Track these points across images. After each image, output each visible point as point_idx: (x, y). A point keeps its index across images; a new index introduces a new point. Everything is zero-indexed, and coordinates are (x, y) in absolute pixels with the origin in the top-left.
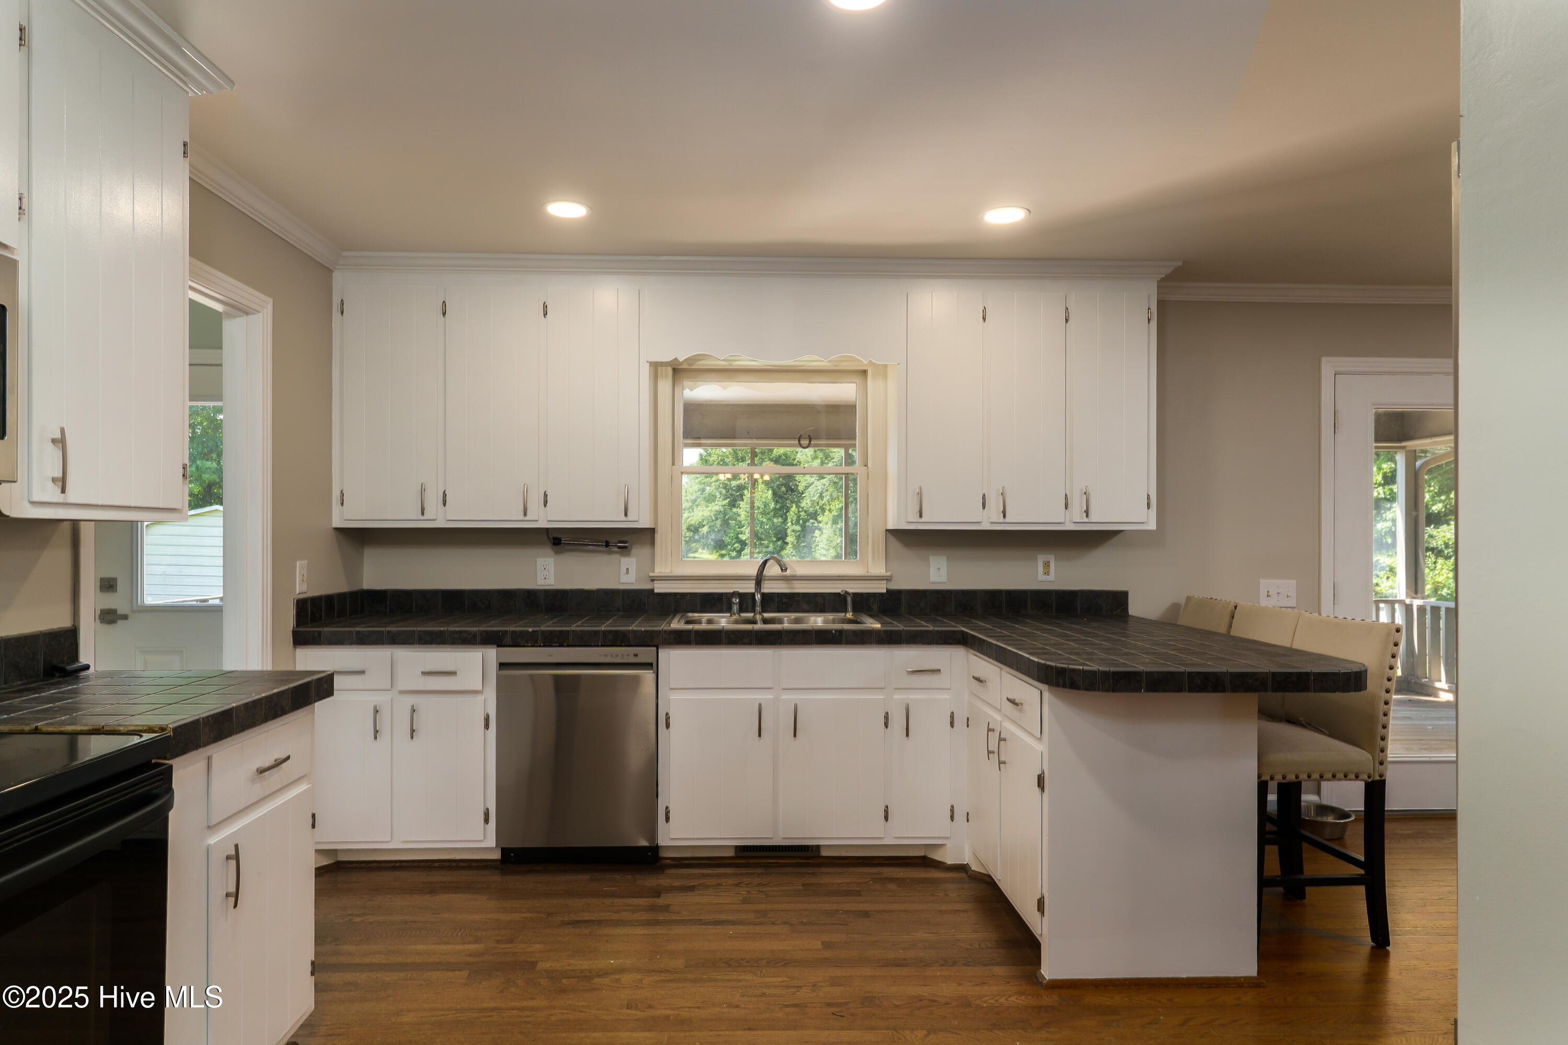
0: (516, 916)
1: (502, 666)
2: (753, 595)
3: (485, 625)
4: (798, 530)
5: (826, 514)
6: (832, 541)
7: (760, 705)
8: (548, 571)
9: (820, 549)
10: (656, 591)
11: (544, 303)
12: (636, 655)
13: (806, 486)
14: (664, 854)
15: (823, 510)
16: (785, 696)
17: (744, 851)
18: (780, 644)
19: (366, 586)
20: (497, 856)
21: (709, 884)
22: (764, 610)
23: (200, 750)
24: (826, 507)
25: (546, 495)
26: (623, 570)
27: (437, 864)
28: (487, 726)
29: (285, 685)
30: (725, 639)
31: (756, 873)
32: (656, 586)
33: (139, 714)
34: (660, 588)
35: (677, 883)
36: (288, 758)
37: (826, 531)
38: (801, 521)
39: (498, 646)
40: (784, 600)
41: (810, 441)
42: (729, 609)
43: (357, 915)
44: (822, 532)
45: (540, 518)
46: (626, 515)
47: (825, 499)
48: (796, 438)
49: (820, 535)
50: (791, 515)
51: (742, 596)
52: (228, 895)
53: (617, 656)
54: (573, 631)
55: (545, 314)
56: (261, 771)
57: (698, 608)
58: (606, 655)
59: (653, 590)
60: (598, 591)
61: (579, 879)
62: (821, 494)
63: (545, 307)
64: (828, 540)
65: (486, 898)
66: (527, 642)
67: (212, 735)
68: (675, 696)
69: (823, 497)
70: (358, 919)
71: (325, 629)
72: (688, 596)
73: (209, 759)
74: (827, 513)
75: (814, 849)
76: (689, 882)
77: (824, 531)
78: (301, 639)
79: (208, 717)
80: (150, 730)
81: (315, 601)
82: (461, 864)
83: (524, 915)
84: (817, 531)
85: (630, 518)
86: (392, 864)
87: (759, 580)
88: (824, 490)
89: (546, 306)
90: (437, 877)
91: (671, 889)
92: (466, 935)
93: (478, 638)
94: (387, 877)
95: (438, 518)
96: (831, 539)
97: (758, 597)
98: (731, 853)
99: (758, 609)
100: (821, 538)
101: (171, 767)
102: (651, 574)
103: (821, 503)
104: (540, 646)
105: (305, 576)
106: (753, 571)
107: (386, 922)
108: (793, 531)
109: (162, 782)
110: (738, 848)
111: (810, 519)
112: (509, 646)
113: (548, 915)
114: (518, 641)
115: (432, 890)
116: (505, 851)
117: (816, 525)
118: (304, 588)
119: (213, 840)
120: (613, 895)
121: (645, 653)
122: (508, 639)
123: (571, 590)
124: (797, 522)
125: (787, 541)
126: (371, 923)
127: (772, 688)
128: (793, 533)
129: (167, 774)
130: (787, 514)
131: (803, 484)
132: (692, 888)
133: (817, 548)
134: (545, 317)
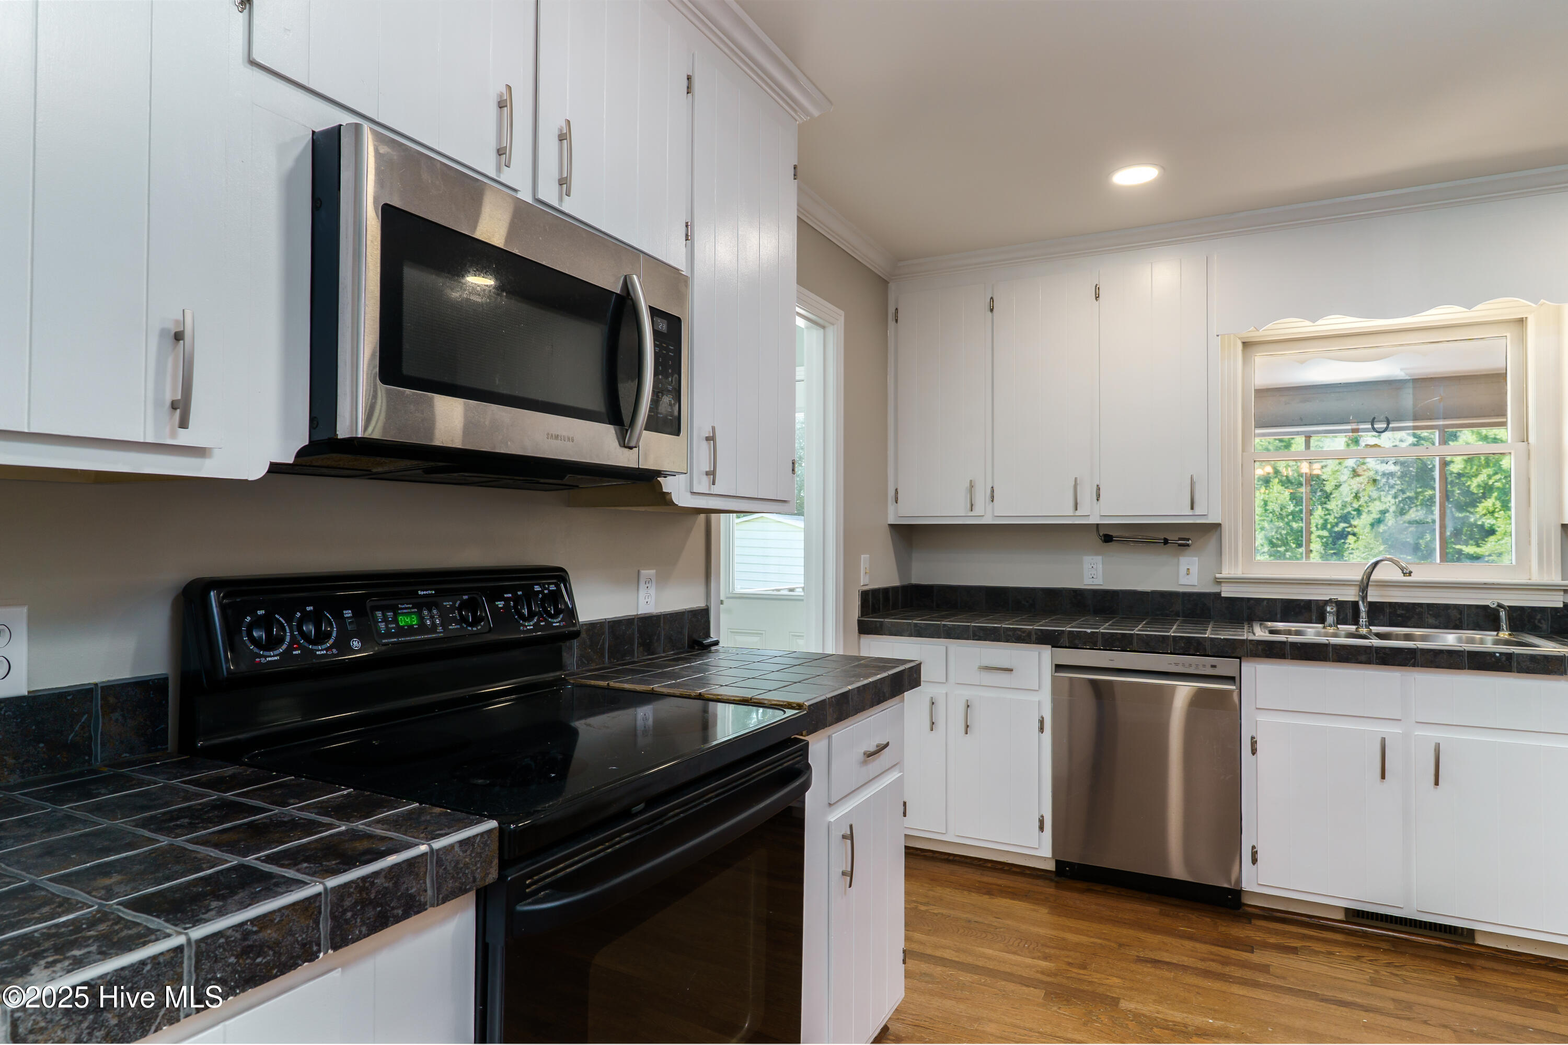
0: (1084, 939)
1: (1059, 668)
2: (1355, 605)
3: (1038, 624)
4: (1325, 535)
5: (1362, 517)
6: (1372, 549)
7: (1383, 741)
8: (1096, 570)
9: (1355, 557)
10: (1223, 595)
11: (1096, 286)
12: (1214, 666)
13: (1336, 486)
14: (1247, 900)
15: (1359, 511)
16: (1420, 732)
17: (1358, 916)
18: (1414, 665)
19: (914, 581)
20: (1051, 866)
21: (1317, 949)
22: (1371, 623)
23: (826, 728)
24: (1363, 509)
25: (1098, 489)
26: (1183, 570)
27: (989, 865)
28: (1041, 729)
29: (885, 672)
30: (1332, 655)
31: (1381, 948)
32: (1223, 589)
33: (774, 690)
34: (1227, 592)
35: (1272, 940)
36: (887, 745)
37: (1364, 537)
38: (1329, 526)
39: (1053, 647)
40: (1399, 612)
41: (1388, 424)
42: (1322, 620)
43: (921, 903)
44: (1358, 538)
45: (1092, 513)
46: (1192, 508)
47: (1362, 501)
48: (1369, 422)
49: (1355, 542)
50: (1315, 518)
51: (1340, 605)
52: (844, 874)
53: (1190, 665)
54: (1137, 634)
55: (1097, 298)
56: (870, 755)
57: (1279, 616)
58: (1177, 664)
59: (1219, 594)
60: (1154, 593)
61: (1149, 911)
62: (1356, 494)
63: (1097, 289)
64: (1366, 547)
65: (1046, 911)
66: (1085, 644)
67: (835, 716)
68: (1262, 718)
69: (1360, 497)
70: (923, 908)
71: (886, 620)
72: (1265, 603)
73: (829, 737)
74: (1364, 516)
75: (1465, 933)
76: (1288, 941)
77: (1361, 537)
78: (865, 629)
79: (832, 697)
80: (790, 706)
81: (875, 592)
82: (1014, 869)
83: (1092, 940)
84: (1350, 537)
85: (1198, 511)
86: (946, 857)
87: (1364, 586)
88: (1361, 490)
89: (1099, 288)
90: (990, 878)
91: (1265, 946)
92: (1034, 949)
93: (1034, 637)
94: (943, 870)
95: (985, 515)
96: (1371, 546)
97: (1362, 608)
98: (1340, 916)
99: (1363, 619)
100: (1356, 545)
101: (808, 743)
102: (1218, 576)
103: (1356, 505)
104: (1100, 649)
105: (868, 569)
106: (1357, 575)
107: (949, 916)
108: (1319, 536)
109: (801, 757)
110: (1347, 911)
111: (1341, 522)
112: (1066, 647)
113: (1121, 945)
114: (1076, 642)
115: (989, 891)
116: (1058, 863)
117: (1349, 529)
118: (867, 582)
119: (833, 817)
120: (1191, 938)
121: (1225, 666)
122: (1065, 640)
123: (1121, 591)
124: (1324, 527)
125: (1311, 548)
126: (936, 914)
127: (1400, 720)
128: (1318, 539)
129: (806, 747)
130: (1311, 518)
131: (1333, 483)
132: (1294, 950)
133: (1351, 556)
134: (1097, 300)
